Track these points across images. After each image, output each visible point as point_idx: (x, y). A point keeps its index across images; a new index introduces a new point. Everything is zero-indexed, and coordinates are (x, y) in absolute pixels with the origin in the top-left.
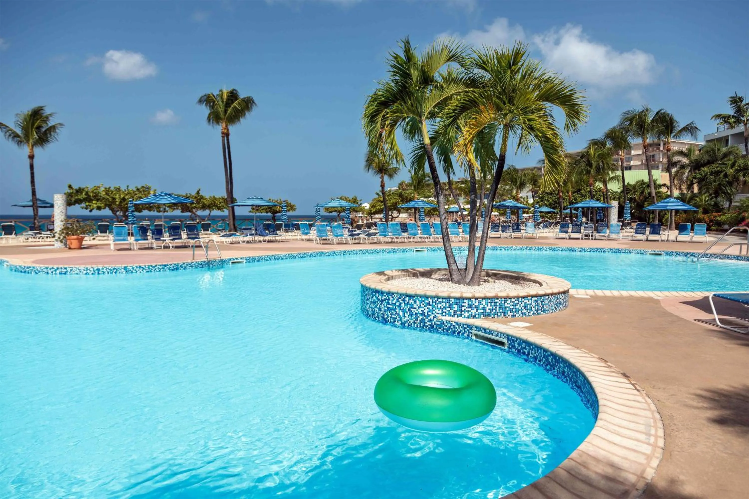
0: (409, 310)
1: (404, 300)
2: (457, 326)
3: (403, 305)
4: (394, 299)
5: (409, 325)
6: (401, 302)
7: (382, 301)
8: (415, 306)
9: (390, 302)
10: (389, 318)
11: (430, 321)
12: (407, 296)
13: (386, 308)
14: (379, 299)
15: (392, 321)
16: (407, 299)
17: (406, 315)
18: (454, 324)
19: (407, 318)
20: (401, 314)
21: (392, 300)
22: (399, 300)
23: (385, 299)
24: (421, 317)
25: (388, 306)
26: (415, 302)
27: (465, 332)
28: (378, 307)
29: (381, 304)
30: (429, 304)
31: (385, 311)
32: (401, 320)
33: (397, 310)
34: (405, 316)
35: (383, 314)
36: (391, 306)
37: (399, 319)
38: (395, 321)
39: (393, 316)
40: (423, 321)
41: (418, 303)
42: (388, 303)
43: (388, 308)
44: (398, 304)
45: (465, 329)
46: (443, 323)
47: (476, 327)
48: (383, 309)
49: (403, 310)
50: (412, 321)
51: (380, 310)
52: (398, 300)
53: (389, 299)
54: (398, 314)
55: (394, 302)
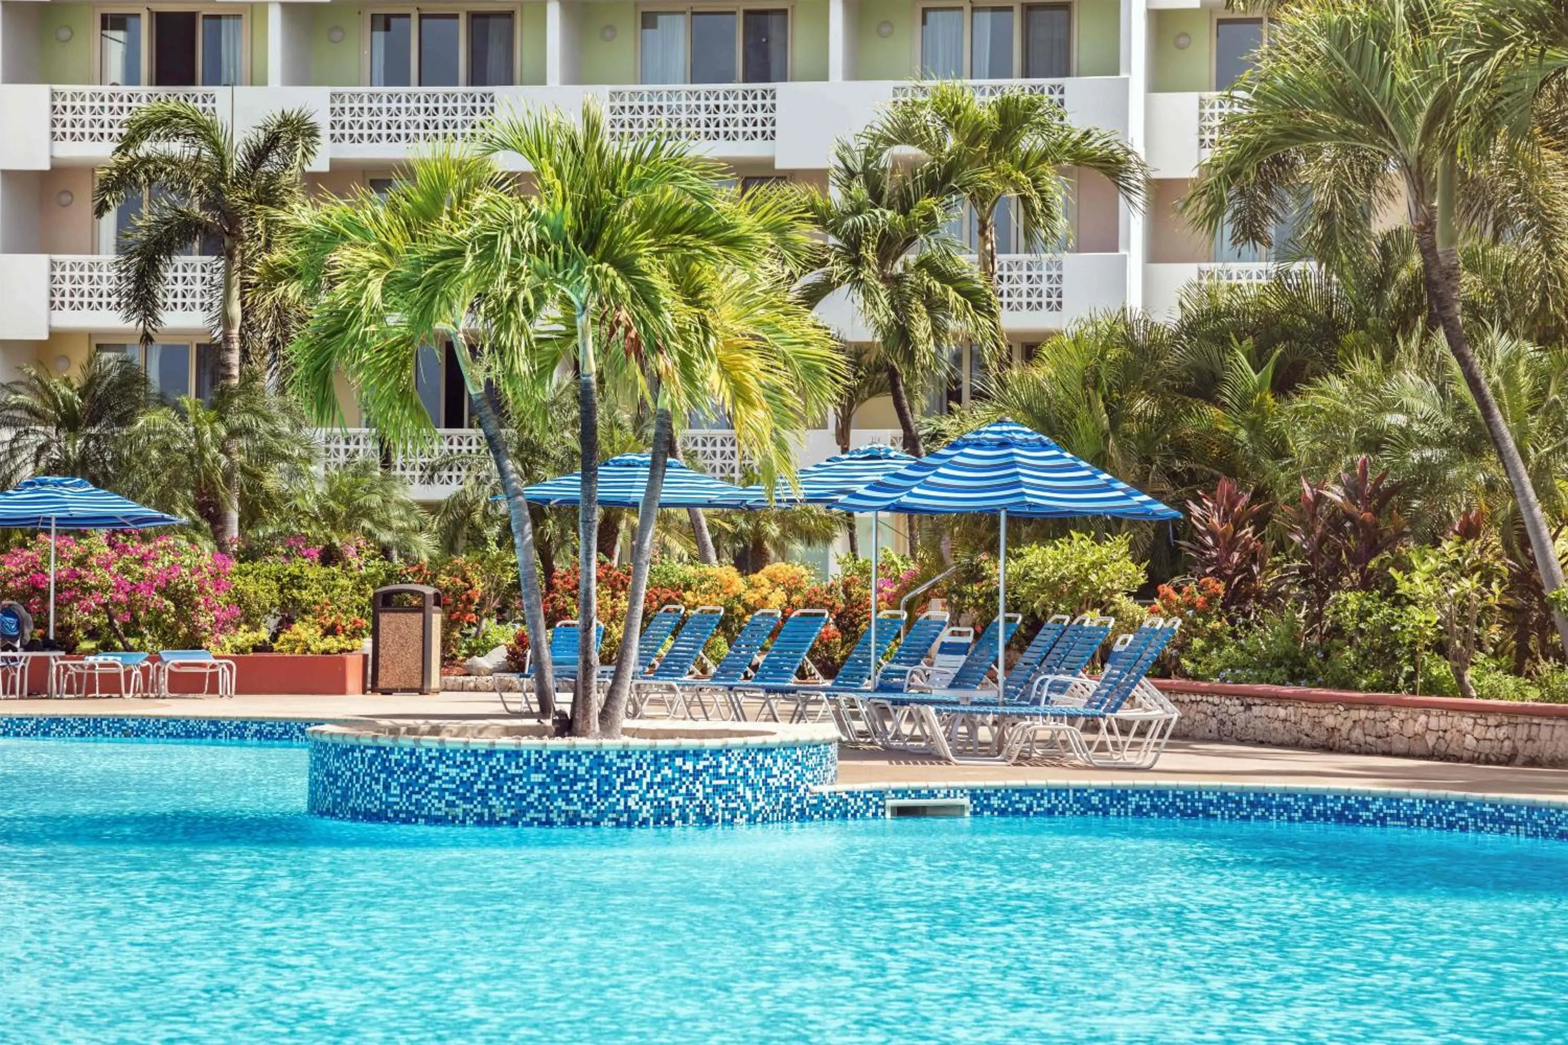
0: (765, 783)
1: (754, 761)
2: (851, 800)
3: (752, 773)
4: (731, 763)
5: (764, 819)
6: (749, 766)
7: (697, 774)
8: (775, 771)
9: (722, 771)
10: (719, 813)
11: (800, 800)
12: (760, 750)
13: (709, 790)
14: (685, 773)
15: (728, 817)
16: (760, 757)
17: (759, 796)
18: (845, 796)
19: (761, 804)
20: (749, 795)
21: (728, 767)
22: (746, 762)
23: (706, 769)
24: (785, 795)
25: (715, 782)
26: (775, 761)
27: (868, 807)
28: (683, 790)
29: (693, 783)
30: (796, 763)
31: (707, 797)
32: (748, 809)
33: (740, 789)
34: (756, 800)
35: (702, 807)
36: (726, 782)
37: (743, 808)
38: (734, 817)
39: (731, 805)
40: (787, 804)
41: (780, 761)
42: (717, 776)
43: (716, 788)
44: (740, 773)
45: (867, 801)
46: (823, 800)
47: (895, 792)
48: (700, 795)
49: (752, 786)
50: (768, 808)
51: (691, 796)
52: (740, 763)
53: (719, 766)
54: (743, 798)
55: (731, 770)
